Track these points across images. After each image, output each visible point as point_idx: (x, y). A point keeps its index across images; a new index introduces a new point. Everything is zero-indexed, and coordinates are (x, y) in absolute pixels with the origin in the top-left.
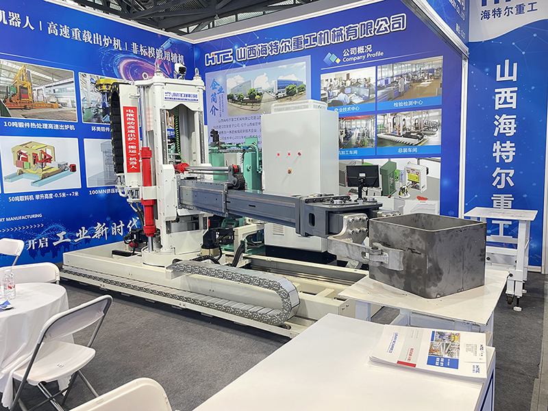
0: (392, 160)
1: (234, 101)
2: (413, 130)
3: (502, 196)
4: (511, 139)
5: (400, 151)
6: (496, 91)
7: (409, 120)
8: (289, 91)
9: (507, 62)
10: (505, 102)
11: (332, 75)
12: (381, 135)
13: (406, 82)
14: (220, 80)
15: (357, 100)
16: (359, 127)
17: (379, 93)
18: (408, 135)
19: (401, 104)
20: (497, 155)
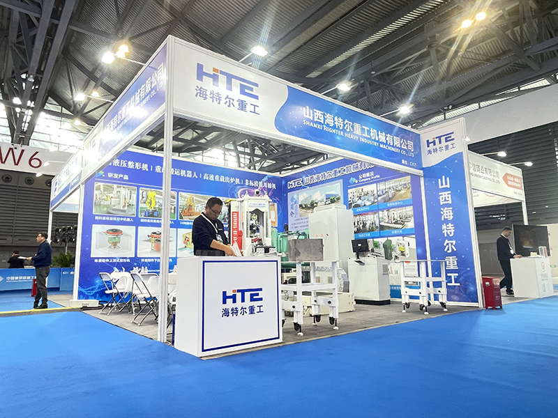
0: (389, 238)
1: (303, 208)
2: (399, 219)
3: (451, 257)
4: (451, 222)
5: (393, 232)
6: (440, 194)
7: (396, 213)
8: (333, 200)
9: (443, 177)
10: (445, 200)
11: (354, 190)
12: (382, 224)
13: (393, 191)
14: (295, 196)
15: (368, 203)
16: (370, 219)
17: (379, 198)
18: (396, 223)
19: (391, 205)
20: (445, 232)
